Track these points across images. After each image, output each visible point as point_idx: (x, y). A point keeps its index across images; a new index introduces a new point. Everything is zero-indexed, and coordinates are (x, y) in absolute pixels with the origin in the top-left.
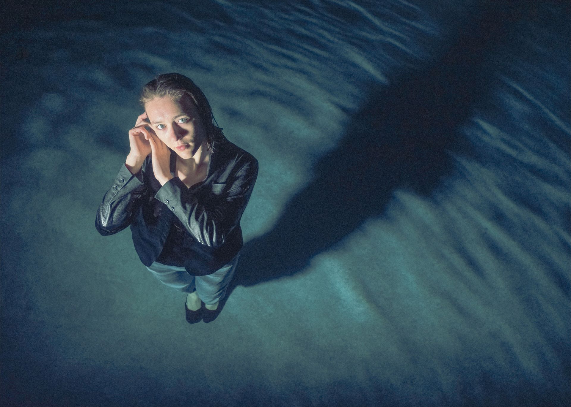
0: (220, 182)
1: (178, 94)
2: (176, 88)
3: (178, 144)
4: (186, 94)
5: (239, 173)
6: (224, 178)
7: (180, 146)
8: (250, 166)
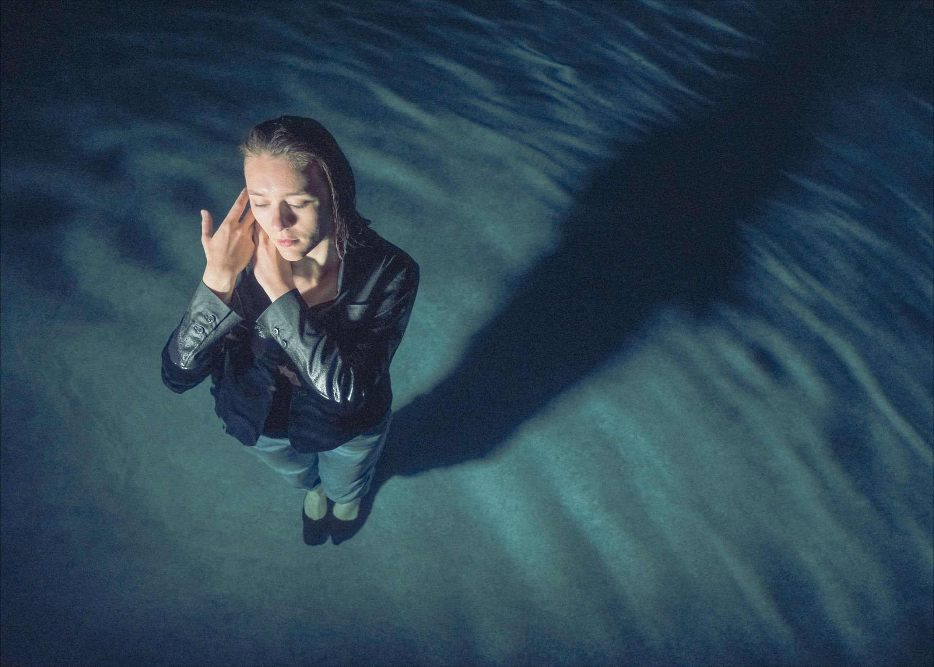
0: (359, 301)
1: (303, 158)
2: (301, 149)
3: (282, 236)
4: (315, 161)
5: (390, 288)
6: (364, 296)
7: (284, 239)
8: (407, 275)
